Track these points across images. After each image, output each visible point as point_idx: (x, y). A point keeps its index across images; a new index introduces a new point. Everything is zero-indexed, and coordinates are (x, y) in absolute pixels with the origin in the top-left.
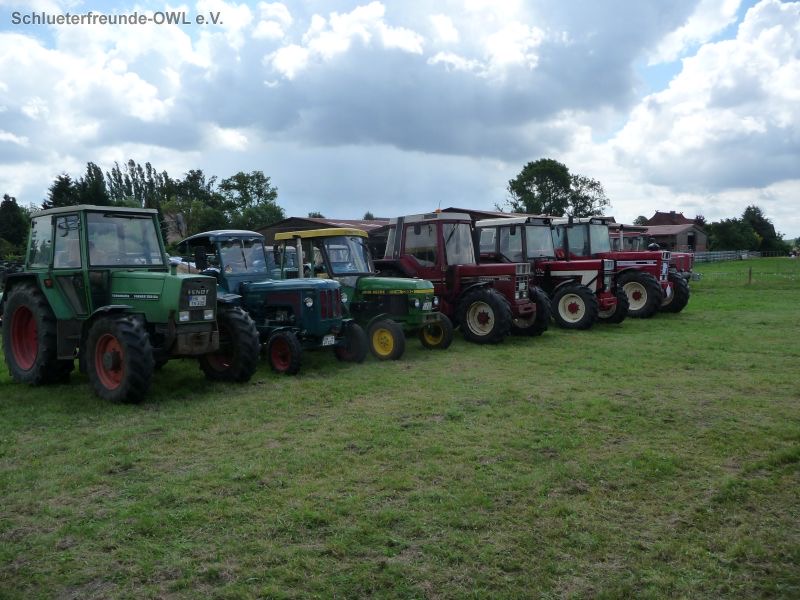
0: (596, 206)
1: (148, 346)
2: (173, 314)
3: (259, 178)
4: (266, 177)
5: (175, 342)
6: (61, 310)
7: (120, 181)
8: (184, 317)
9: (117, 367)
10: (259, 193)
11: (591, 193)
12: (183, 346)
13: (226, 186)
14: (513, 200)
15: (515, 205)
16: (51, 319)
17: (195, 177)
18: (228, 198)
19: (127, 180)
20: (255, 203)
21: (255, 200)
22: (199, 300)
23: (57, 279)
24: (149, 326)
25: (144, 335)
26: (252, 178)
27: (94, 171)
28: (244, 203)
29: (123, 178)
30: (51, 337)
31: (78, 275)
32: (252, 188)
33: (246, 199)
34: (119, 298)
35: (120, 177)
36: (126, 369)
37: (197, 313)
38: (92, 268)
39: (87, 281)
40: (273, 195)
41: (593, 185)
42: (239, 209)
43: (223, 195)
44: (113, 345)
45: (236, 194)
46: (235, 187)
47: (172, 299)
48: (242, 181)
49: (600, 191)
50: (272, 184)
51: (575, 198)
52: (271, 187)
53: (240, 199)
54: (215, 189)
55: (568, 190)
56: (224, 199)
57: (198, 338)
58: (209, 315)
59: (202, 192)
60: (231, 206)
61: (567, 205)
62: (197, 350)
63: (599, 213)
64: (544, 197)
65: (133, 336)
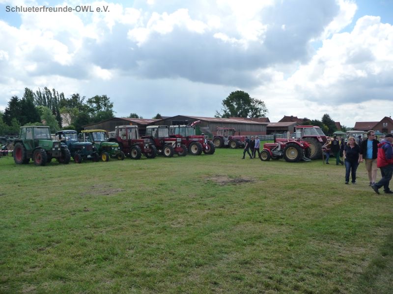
0: (262, 113)
1: (46, 155)
2: (51, 149)
3: (105, 98)
4: (108, 97)
5: (52, 155)
6: (27, 148)
7: (41, 97)
8: (54, 149)
9: (39, 159)
10: (105, 105)
11: (259, 106)
12: (53, 155)
13: (90, 101)
14: (224, 109)
15: (225, 112)
16: (25, 150)
17: (76, 97)
18: (91, 107)
19: (44, 97)
20: (103, 109)
21: (103, 108)
22: (57, 146)
23: (27, 141)
24: (47, 151)
25: (45, 152)
26: (102, 98)
27: (28, 93)
28: (98, 109)
29: (42, 95)
30: (25, 154)
31: (31, 141)
32: (101, 103)
33: (99, 107)
34: (40, 145)
35: (41, 95)
36: (41, 159)
37: (56, 149)
38: (35, 139)
39: (33, 142)
40: (111, 106)
41: (260, 103)
42: (96, 112)
43: (88, 105)
44: (39, 155)
45: (95, 105)
46: (94, 102)
47: (51, 146)
48: (97, 99)
49: (264, 106)
50: (111, 101)
51: (252, 108)
52: (111, 102)
53: (97, 108)
54: (85, 102)
55: (249, 105)
56: (89, 107)
57: (57, 154)
58: (59, 149)
59: (79, 104)
60: (92, 110)
61: (249, 112)
62: (56, 156)
63: (263, 115)
64: (238, 109)
65: (43, 153)
